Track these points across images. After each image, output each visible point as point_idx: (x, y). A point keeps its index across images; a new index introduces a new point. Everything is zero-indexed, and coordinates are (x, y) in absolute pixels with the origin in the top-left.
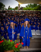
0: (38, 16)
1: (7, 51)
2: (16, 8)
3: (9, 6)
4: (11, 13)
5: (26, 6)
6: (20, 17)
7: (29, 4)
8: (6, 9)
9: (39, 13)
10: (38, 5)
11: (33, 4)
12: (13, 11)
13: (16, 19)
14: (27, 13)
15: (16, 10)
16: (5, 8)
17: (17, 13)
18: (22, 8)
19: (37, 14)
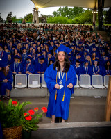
0: (85, 38)
2: (29, 17)
3: (10, 14)
4: (16, 30)
5: (54, 13)
6: (39, 40)
7: (62, 8)
8: (2, 21)
9: (88, 32)
10: (85, 9)
11: (72, 8)
12: (19, 24)
14: (57, 30)
18: (43, 19)
19: (82, 32)
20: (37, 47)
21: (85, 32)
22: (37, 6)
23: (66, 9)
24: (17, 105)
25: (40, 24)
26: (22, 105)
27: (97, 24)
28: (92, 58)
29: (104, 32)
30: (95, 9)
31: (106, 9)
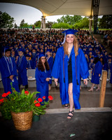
0: (83, 40)
1: (17, 113)
2: (38, 24)
3: (23, 21)
4: (27, 34)
5: (58, 20)
6: (46, 42)
7: (65, 16)
8: (16, 26)
9: (86, 35)
10: (83, 17)
11: (73, 16)
12: (30, 29)
13: (36, 46)
14: (61, 34)
15: (36, 29)
16: (14, 24)
17: (40, 35)
18: (49, 25)
19: (80, 35)
20: (44, 47)
21: (83, 35)
22: (44, 15)
23: (67, 17)
24: (29, 95)
25: (47, 29)
26: (32, 94)
27: (93, 29)
28: (89, 56)
29: (99, 36)
30: (91, 17)
31: (100, 17)
